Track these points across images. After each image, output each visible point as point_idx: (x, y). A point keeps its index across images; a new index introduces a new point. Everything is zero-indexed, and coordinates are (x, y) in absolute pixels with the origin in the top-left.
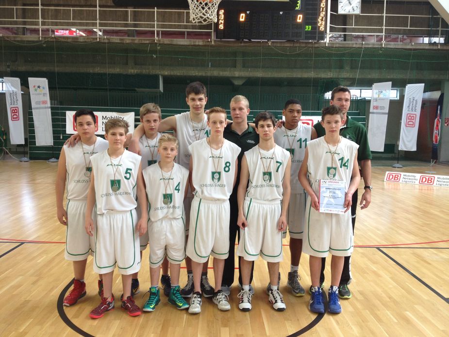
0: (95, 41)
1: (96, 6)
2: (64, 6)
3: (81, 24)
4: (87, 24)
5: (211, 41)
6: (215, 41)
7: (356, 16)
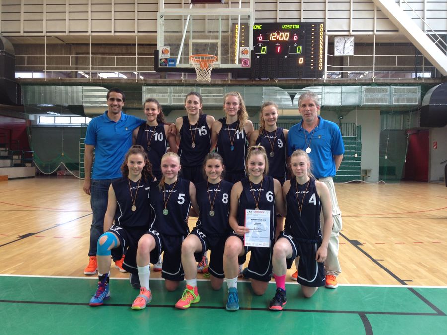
0: (134, 82)
1: (135, 54)
2: (109, 54)
3: (122, 69)
4: (127, 69)
5: (228, 81)
6: (231, 80)
7: (351, 57)
